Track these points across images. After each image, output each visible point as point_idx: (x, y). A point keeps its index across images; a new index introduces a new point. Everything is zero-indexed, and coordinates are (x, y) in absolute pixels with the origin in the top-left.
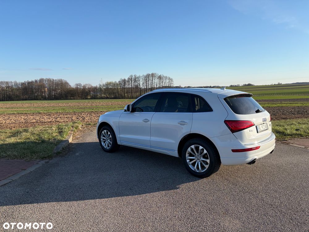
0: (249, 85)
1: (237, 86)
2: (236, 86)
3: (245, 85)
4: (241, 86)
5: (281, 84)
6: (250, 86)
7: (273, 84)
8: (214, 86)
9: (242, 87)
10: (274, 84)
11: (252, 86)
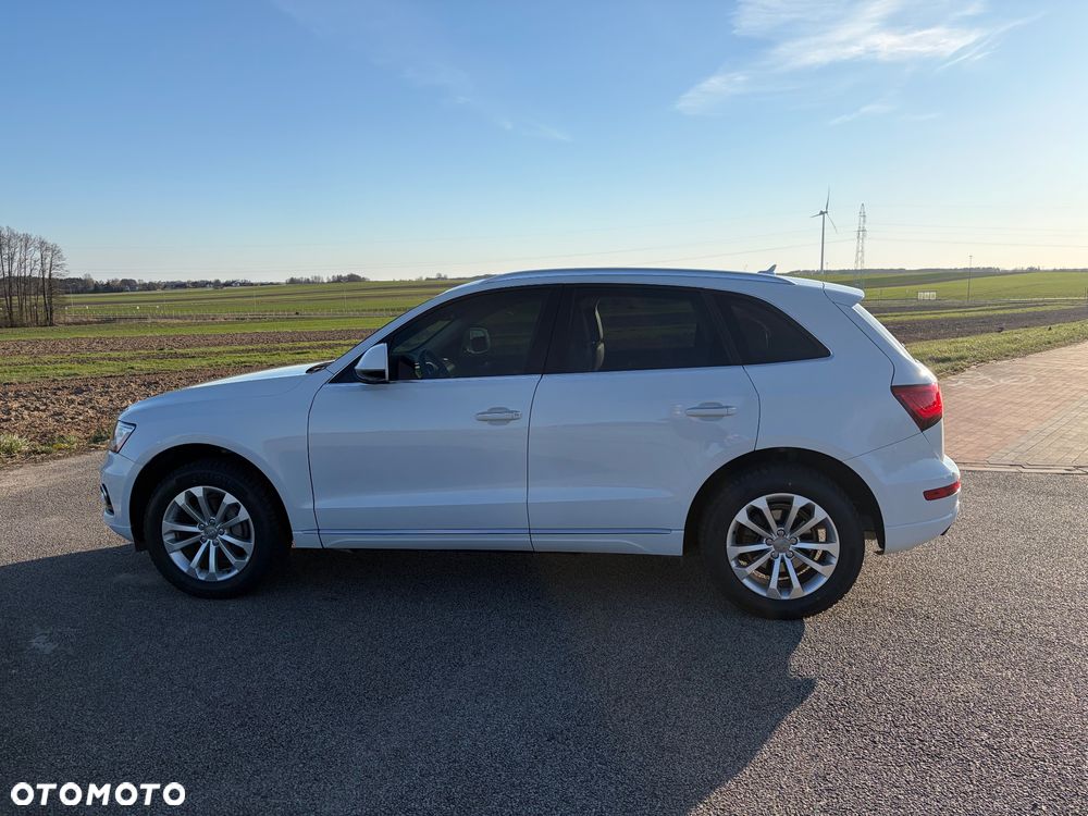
0: (353, 278)
1: (313, 282)
2: (308, 282)
3: (339, 280)
4: (326, 281)
5: (445, 278)
6: (354, 284)
7: (424, 278)
8: (230, 279)
9: (332, 285)
10: (427, 279)
11: (359, 284)
